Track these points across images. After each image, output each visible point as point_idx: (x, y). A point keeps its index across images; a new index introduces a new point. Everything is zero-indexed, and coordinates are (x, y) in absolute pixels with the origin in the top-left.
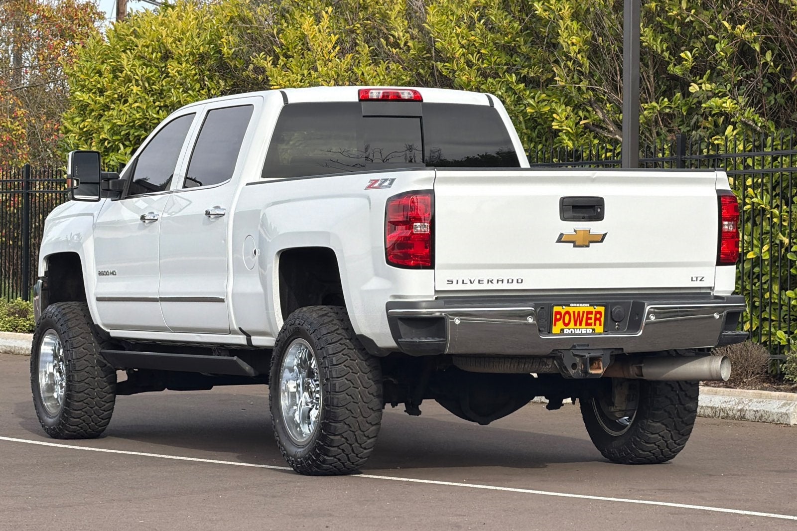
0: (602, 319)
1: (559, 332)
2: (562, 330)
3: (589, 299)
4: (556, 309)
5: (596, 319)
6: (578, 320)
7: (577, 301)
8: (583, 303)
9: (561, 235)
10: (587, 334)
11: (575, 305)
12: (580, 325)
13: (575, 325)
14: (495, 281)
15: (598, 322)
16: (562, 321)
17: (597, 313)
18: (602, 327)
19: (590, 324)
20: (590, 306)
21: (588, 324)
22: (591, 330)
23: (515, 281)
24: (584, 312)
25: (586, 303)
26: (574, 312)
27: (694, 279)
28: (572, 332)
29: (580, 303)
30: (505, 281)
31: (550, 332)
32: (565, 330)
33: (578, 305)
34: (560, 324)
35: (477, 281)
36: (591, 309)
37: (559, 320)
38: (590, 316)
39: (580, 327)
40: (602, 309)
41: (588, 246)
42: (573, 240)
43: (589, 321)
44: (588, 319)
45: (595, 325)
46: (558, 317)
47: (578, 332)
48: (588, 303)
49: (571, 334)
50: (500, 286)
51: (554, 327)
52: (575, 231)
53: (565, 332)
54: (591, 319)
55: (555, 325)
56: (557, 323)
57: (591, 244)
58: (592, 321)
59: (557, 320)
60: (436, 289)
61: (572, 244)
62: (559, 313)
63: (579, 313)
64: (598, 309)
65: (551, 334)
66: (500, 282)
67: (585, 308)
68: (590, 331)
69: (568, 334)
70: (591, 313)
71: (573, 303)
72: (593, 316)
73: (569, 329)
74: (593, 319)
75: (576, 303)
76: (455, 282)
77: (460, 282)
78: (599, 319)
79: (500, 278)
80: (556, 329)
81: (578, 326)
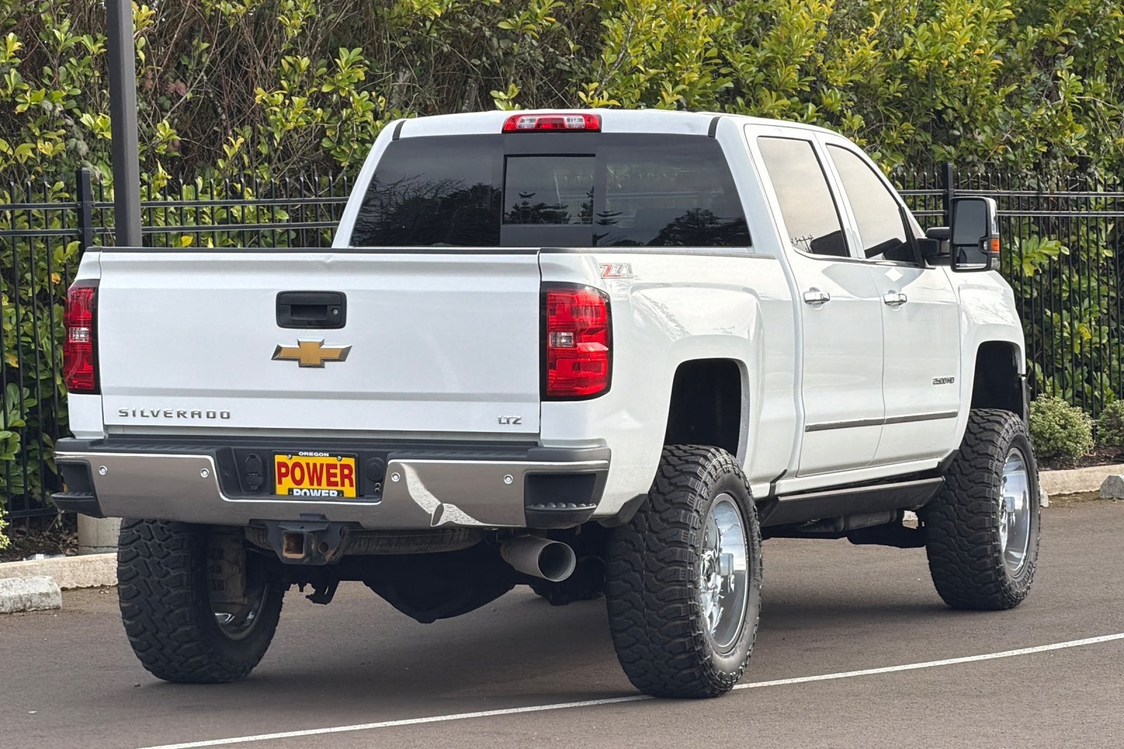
0: (353, 476)
1: (286, 493)
2: (291, 490)
3: (327, 446)
4: (279, 458)
5: (343, 477)
6: (315, 475)
7: (310, 449)
8: (319, 451)
9: (279, 349)
10: (329, 498)
11: (306, 453)
12: (319, 483)
13: (312, 483)
14: (188, 415)
15: (347, 481)
16: (290, 476)
17: (343, 467)
18: (354, 489)
19: (335, 484)
20: (330, 456)
21: (330, 484)
22: (336, 493)
23: (218, 415)
24: (322, 465)
25: (323, 451)
26: (308, 465)
27: (504, 421)
28: (305, 493)
29: (314, 451)
30: (204, 415)
31: (272, 492)
32: (295, 491)
33: (311, 454)
34: (287, 482)
35: (162, 414)
36: (333, 460)
37: (286, 475)
38: (332, 471)
39: (319, 487)
40: (351, 462)
41: (322, 366)
42: (297, 356)
43: (332, 479)
44: (329, 475)
45: (343, 485)
46: (283, 470)
47: (315, 494)
48: (326, 452)
49: (305, 497)
50: (196, 422)
51: (278, 486)
52: (299, 343)
53: (295, 494)
54: (335, 475)
55: (280, 482)
56: (284, 479)
57: (327, 364)
58: (338, 479)
59: (282, 475)
60: (106, 423)
61: (297, 363)
62: (282, 465)
63: (315, 465)
64: (346, 461)
65: (273, 496)
66: (196, 416)
67: (323, 459)
68: (333, 493)
69: (300, 498)
70: (334, 466)
71: (304, 451)
72: (338, 471)
73: (301, 490)
74: (339, 475)
75: (309, 451)
76: (130, 413)
77: (138, 414)
78: (349, 477)
79: (197, 410)
80: (281, 489)
81: (315, 486)
